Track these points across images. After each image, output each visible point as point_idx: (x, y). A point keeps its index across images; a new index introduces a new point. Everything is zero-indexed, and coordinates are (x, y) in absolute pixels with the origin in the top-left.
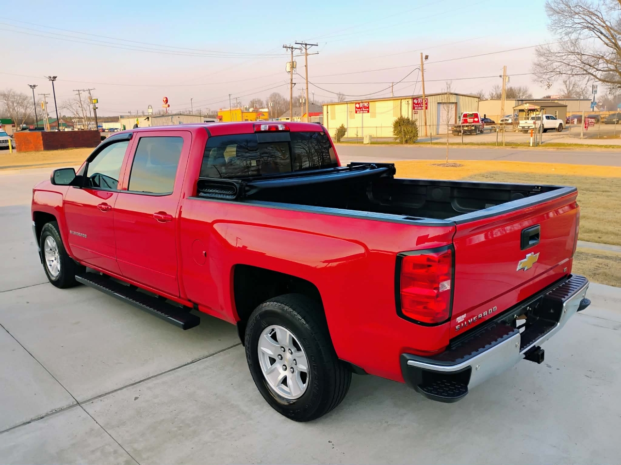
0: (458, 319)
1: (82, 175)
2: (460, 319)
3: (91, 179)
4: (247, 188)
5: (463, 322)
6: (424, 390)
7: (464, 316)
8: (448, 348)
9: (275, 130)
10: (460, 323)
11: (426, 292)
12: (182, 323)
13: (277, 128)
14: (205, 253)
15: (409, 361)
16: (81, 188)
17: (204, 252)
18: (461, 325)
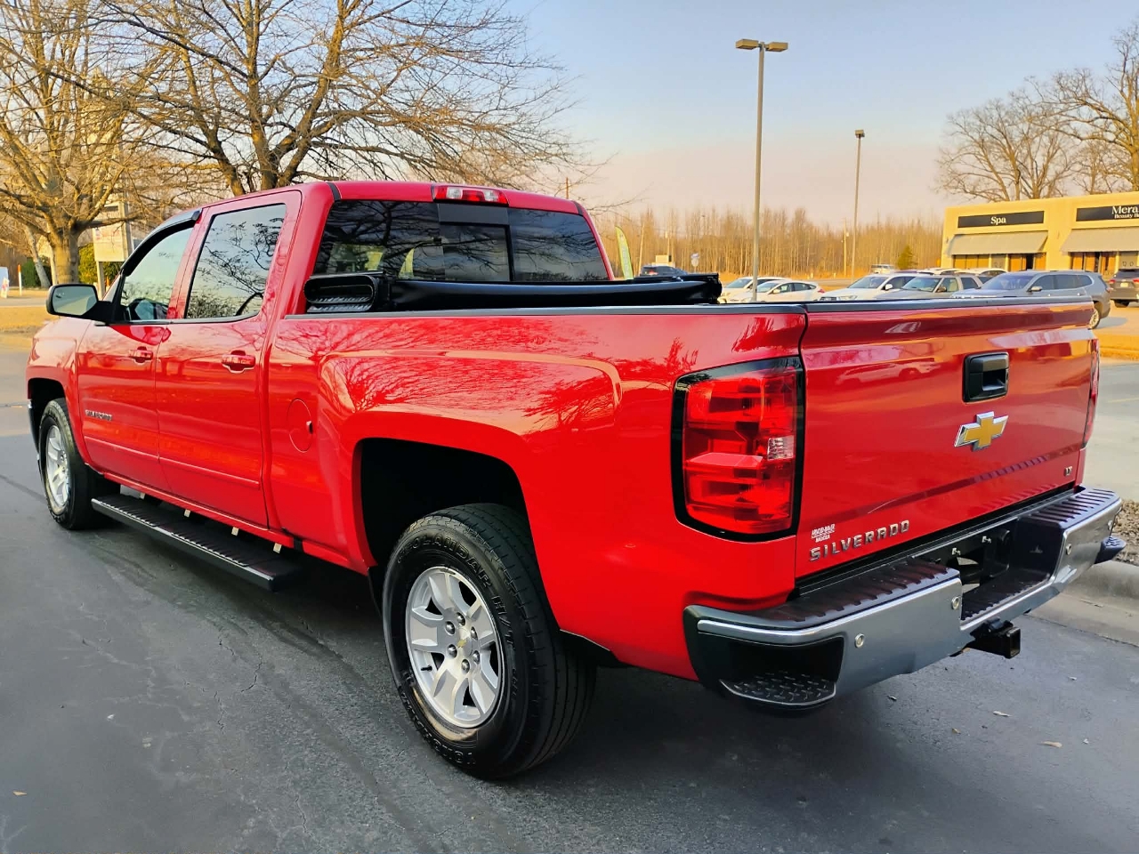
0: (815, 532)
1: (111, 301)
2: (821, 534)
3: (128, 309)
4: (396, 290)
5: (828, 542)
6: (735, 689)
7: (830, 529)
8: (793, 596)
9: (478, 200)
10: (821, 544)
11: (738, 460)
12: (268, 578)
13: (481, 196)
14: (311, 425)
15: (701, 622)
16: (107, 325)
17: (309, 423)
18: (823, 549)
